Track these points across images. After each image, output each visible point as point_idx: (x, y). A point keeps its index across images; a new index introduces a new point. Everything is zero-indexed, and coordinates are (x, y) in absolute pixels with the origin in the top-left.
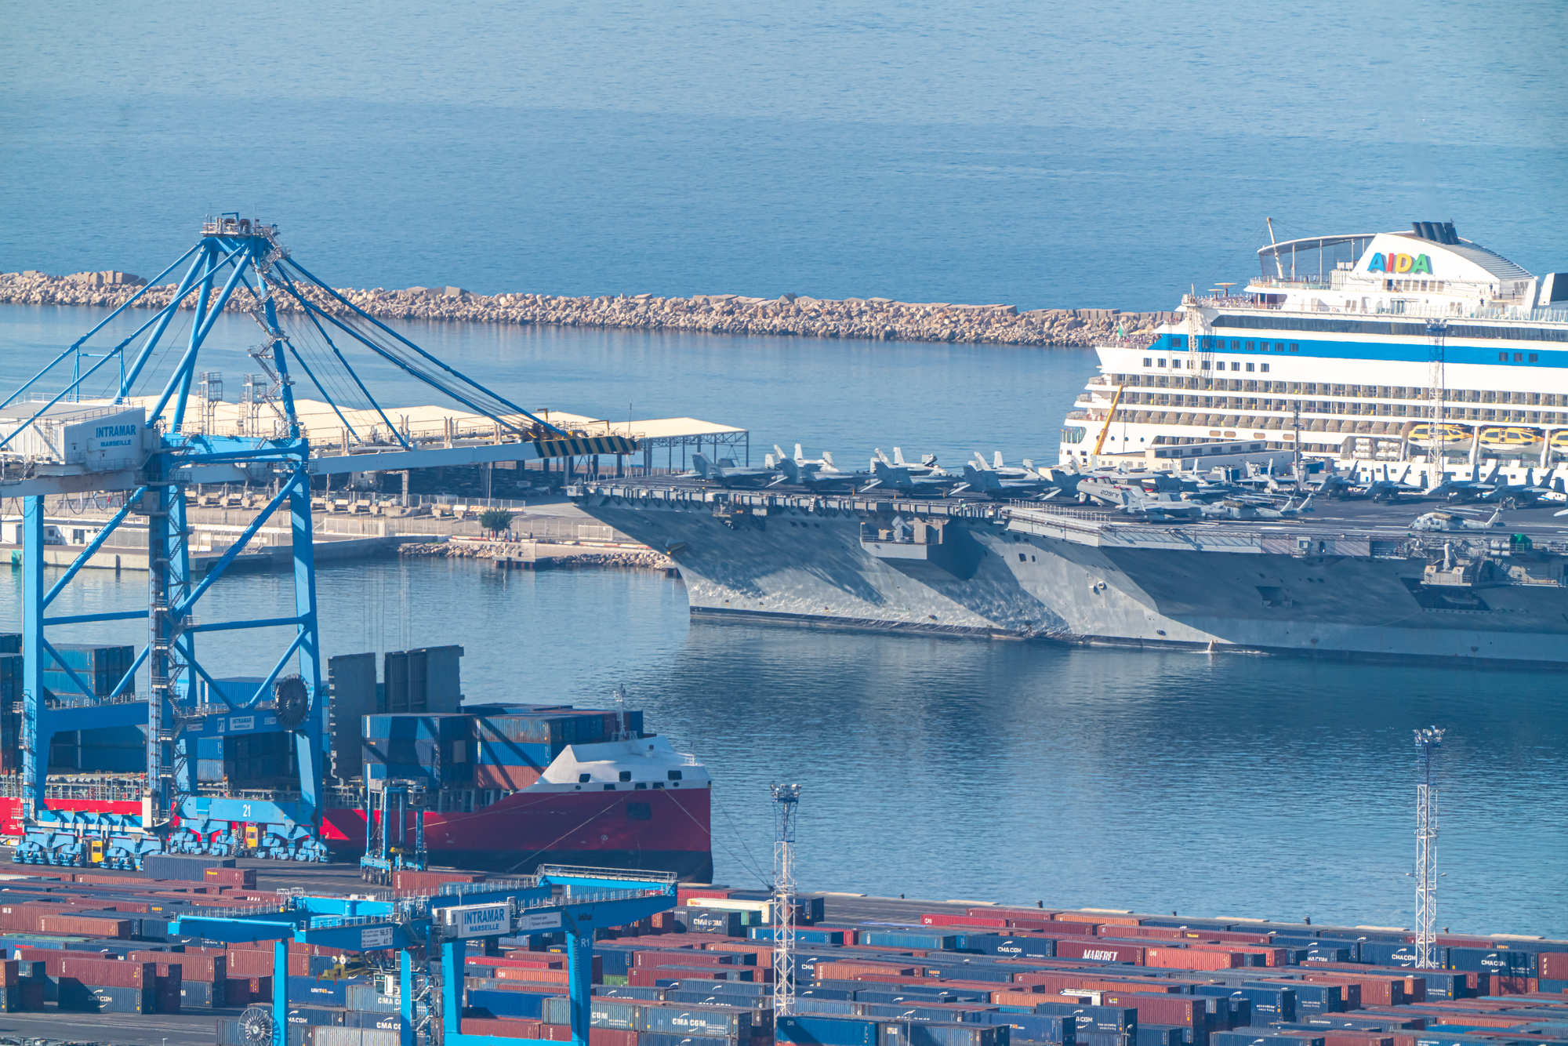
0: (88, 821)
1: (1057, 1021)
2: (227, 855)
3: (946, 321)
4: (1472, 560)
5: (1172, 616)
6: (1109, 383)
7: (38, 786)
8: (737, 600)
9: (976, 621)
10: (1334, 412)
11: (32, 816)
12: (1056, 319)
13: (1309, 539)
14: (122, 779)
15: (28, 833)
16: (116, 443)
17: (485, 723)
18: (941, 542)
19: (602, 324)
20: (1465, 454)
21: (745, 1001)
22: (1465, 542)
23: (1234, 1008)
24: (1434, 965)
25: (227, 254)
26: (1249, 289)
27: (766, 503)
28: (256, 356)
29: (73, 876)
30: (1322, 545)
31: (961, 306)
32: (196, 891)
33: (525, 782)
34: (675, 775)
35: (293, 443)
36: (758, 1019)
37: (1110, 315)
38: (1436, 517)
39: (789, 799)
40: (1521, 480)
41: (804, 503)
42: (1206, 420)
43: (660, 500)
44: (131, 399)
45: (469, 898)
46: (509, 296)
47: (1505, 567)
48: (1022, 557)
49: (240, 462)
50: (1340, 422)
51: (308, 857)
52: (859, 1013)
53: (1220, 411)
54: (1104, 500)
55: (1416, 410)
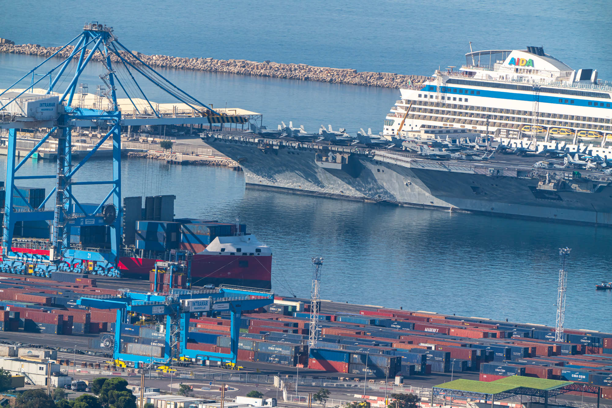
0: (28, 257)
1: (419, 356)
2: (80, 273)
3: (329, 74)
4: (557, 180)
5: (437, 196)
6: (404, 103)
7: (9, 243)
8: (265, 182)
9: (359, 194)
10: (493, 119)
11: (6, 254)
12: (372, 76)
13: (493, 169)
14: (40, 241)
15: (4, 260)
16: (47, 110)
17: (184, 226)
18: (347, 163)
19: (193, 68)
20: (544, 138)
21: (297, 342)
22: (554, 174)
23: (487, 354)
24: (562, 340)
25: (93, 38)
26: (461, 69)
27: (279, 144)
28: (102, 78)
29: (26, 278)
30: (498, 172)
31: (335, 69)
32: (75, 287)
33: (200, 250)
34: (258, 250)
35: (114, 113)
36: (302, 349)
37: (393, 75)
38: (543, 163)
39: (319, 263)
41: (294, 145)
42: (442, 119)
43: (237, 140)
44: (54, 93)
45: (195, 296)
46: (157, 56)
47: (570, 184)
48: (379, 170)
49: (94, 119)
50: (495, 123)
51: (112, 275)
52: (341, 348)
53: (448, 116)
54: (412, 150)
55: (525, 119)
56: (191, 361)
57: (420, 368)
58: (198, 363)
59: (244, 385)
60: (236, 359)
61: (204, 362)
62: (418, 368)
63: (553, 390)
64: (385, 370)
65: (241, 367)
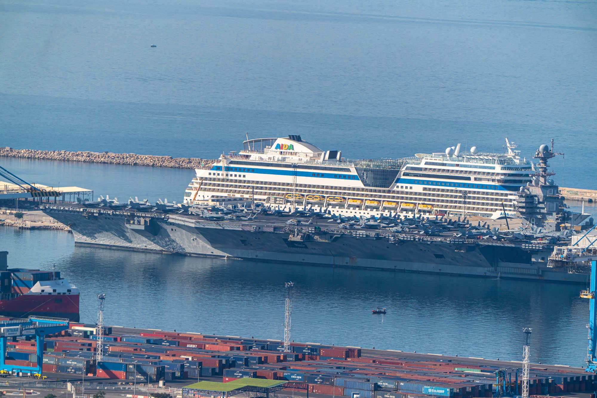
1: (179, 365)
3: (152, 160)
4: (303, 233)
5: (215, 248)
6: (199, 180)
8: (89, 240)
9: (158, 248)
10: (264, 190)
12: (184, 161)
13: (255, 226)
17: (14, 274)
18: (148, 225)
19: (51, 159)
20: (302, 203)
21: (89, 357)
22: (301, 228)
23: (231, 362)
24: (289, 351)
26: (240, 153)
27: (98, 212)
30: (259, 228)
31: (156, 156)
33: (26, 292)
34: (69, 291)
36: (92, 362)
37: (199, 160)
38: (293, 221)
39: (102, 298)
40: (318, 211)
41: (109, 212)
42: (226, 191)
43: (67, 210)
45: (8, 325)
46: (24, 150)
47: (313, 236)
48: (172, 230)
50: (266, 193)
52: (121, 361)
53: (231, 189)
54: (196, 214)
55: (288, 190)
56: (9, 373)
57: (179, 374)
58: (14, 375)
59: (45, 390)
60: (42, 371)
61: (18, 374)
62: (178, 374)
63: (273, 388)
64: (153, 376)
65: (45, 377)
